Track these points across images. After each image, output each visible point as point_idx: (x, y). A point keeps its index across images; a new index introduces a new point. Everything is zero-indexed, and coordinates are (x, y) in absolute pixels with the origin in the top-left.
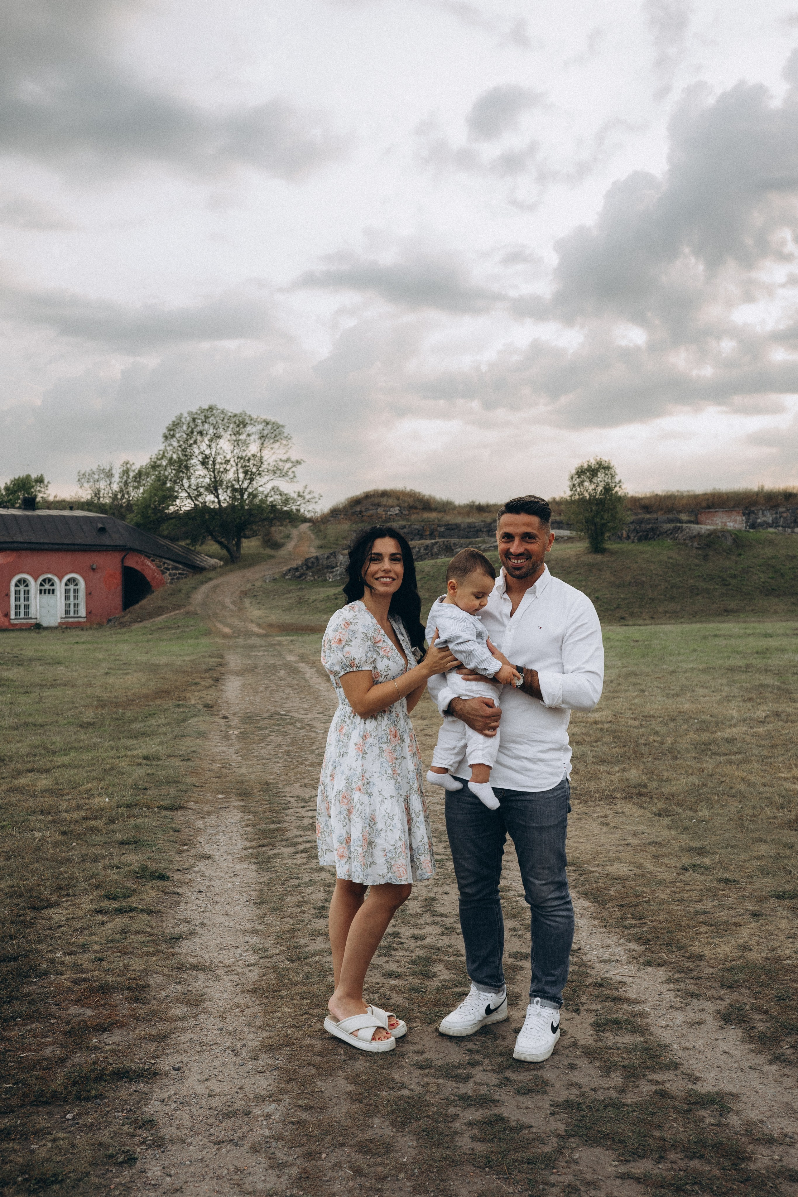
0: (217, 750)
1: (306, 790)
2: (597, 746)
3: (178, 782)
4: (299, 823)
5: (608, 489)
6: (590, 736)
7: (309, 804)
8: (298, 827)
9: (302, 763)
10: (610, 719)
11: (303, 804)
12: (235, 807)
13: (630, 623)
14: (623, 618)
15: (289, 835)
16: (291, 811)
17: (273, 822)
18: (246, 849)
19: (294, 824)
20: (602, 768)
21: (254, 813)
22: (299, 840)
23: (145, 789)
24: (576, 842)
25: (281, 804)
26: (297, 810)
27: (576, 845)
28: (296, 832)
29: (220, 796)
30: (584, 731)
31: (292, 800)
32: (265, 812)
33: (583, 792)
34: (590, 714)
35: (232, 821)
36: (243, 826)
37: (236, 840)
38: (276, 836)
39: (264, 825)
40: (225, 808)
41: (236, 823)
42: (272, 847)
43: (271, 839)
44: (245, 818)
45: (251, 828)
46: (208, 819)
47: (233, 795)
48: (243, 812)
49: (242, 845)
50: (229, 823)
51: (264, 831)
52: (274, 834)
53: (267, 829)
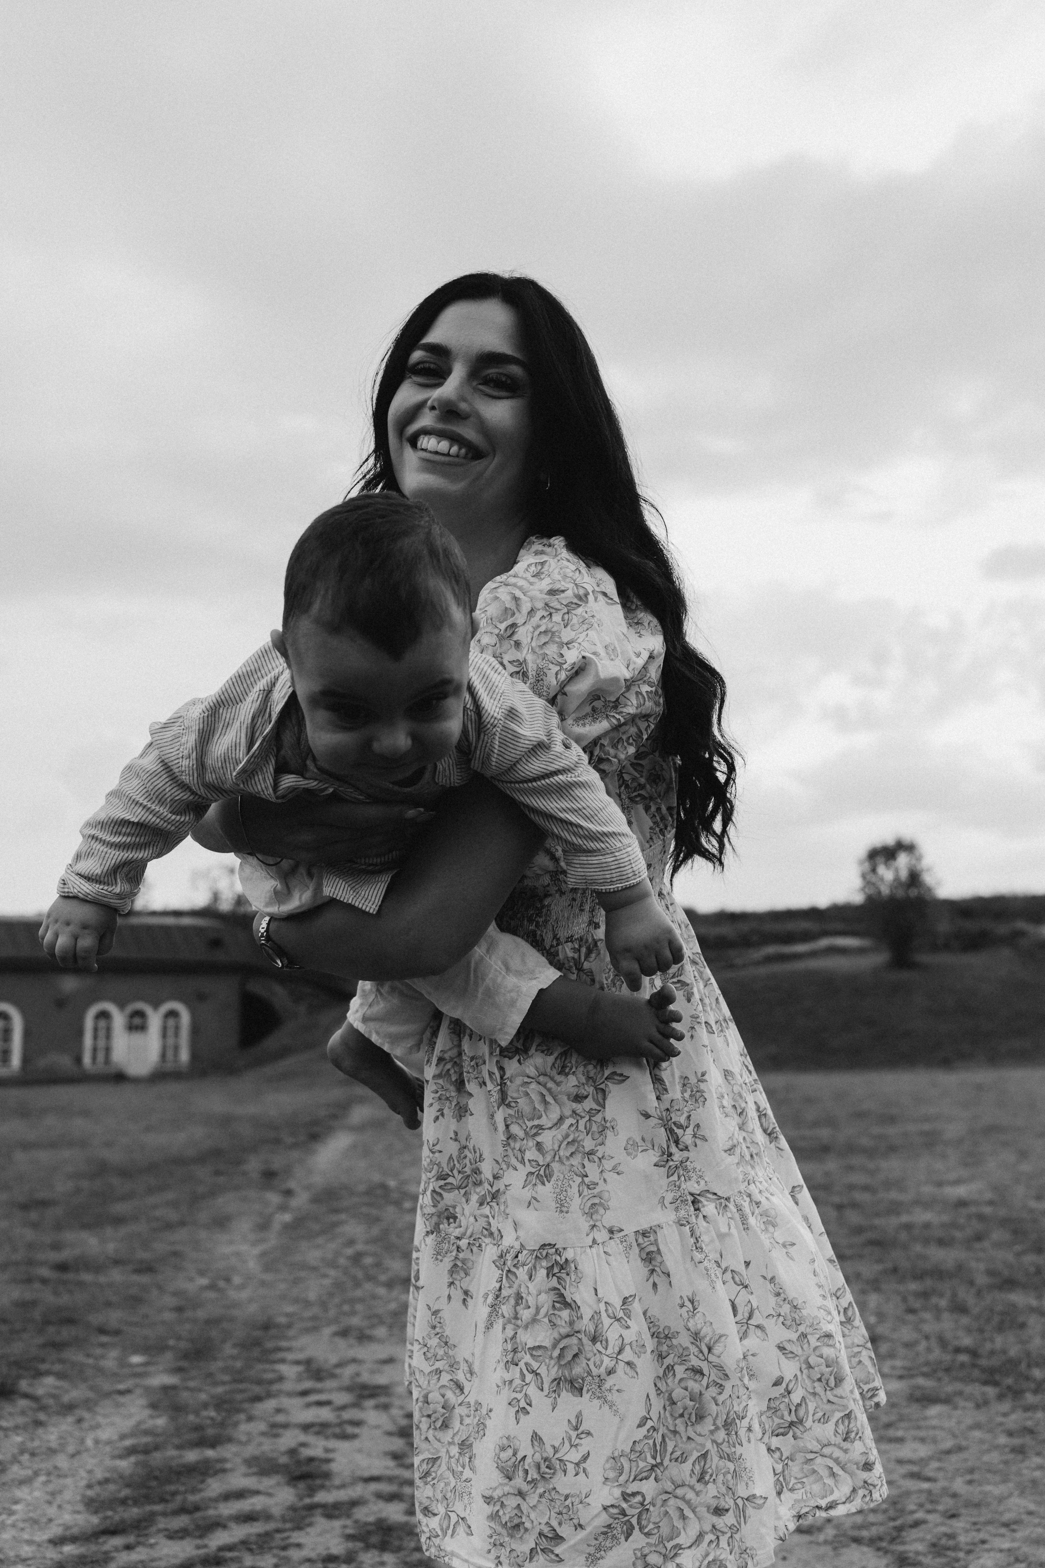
0: (227, 1250)
1: (341, 1343)
2: (983, 1250)
3: (69, 1321)
4: (267, 1446)
5: (914, 876)
6: (959, 1227)
7: (329, 1384)
8: (250, 1462)
9: (370, 1278)
11: (308, 1384)
12: (148, 1390)
15: (214, 1487)
16: (270, 1404)
17: (202, 1443)
19: (250, 1451)
21: (177, 1409)
22: (228, 1509)
25: (259, 1382)
26: (286, 1402)
28: (238, 1480)
29: (136, 1359)
30: (945, 1218)
31: (289, 1371)
32: (205, 1406)
33: (995, 1362)
35: (105, 1434)
36: (116, 1452)
37: (60, 1507)
38: (174, 1494)
39: (171, 1452)
40: (121, 1393)
41: (109, 1442)
42: (139, 1536)
43: (154, 1503)
44: (143, 1427)
45: (133, 1459)
46: (54, 1425)
47: (169, 1356)
48: (153, 1406)
49: (64, 1525)
50: (89, 1442)
51: (157, 1473)
52: (172, 1488)
53: (171, 1468)
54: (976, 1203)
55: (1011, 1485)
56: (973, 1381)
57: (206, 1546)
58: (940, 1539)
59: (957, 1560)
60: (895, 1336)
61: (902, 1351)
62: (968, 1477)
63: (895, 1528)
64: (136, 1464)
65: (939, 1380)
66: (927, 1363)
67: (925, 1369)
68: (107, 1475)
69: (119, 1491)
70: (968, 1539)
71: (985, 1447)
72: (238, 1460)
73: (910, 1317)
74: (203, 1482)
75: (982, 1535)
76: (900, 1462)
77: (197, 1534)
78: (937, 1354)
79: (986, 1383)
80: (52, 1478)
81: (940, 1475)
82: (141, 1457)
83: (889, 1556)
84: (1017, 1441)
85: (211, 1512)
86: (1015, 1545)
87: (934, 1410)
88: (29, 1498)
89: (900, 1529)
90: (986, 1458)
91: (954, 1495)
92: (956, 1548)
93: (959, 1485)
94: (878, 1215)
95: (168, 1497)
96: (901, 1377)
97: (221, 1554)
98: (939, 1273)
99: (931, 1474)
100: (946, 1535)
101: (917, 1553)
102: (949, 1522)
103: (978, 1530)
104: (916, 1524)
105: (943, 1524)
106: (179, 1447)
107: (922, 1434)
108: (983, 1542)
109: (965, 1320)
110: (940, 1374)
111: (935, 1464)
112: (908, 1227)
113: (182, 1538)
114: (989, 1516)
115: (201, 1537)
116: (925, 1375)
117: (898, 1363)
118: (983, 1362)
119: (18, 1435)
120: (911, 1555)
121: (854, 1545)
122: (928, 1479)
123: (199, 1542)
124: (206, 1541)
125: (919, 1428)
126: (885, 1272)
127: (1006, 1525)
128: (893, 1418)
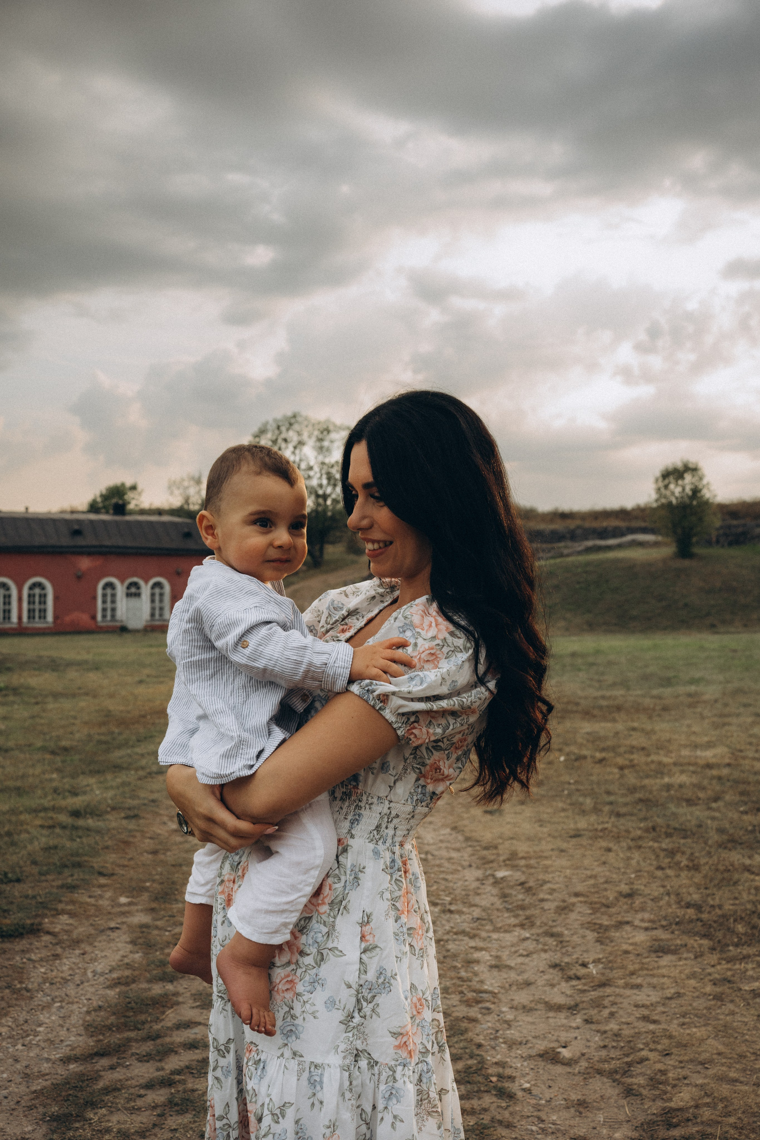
2: (718, 810)
3: (79, 865)
5: (696, 491)
6: (703, 789)
10: (727, 761)
12: (130, 927)
13: (722, 630)
14: (713, 626)
15: (171, 1017)
17: (164, 977)
18: (66, 1060)
20: (736, 857)
21: (149, 946)
22: (179, 1037)
23: (18, 880)
24: (722, 1079)
27: (725, 1090)
29: (123, 900)
30: (694, 780)
34: (699, 753)
35: (99, 967)
36: (108, 983)
37: (68, 1030)
38: (143, 1023)
39: (144, 985)
40: (112, 929)
41: (102, 974)
42: (118, 1058)
43: (130, 1030)
44: (126, 960)
45: (118, 990)
46: (67, 958)
47: (145, 896)
48: (133, 942)
49: (70, 1045)
50: (90, 975)
51: (133, 1004)
52: (142, 1017)
53: (142, 1000)
54: (718, 766)
55: (710, 1028)
56: (696, 934)
57: (163, 1069)
58: (656, 1074)
59: (665, 1093)
60: (647, 891)
61: (650, 903)
62: (682, 1020)
63: (627, 1063)
64: (119, 994)
65: (673, 933)
66: (665, 918)
67: (664, 923)
68: (100, 1003)
69: (108, 1018)
70: (675, 1076)
71: (697, 994)
72: (188, 994)
73: (659, 873)
74: (163, 1013)
75: (685, 1072)
76: (637, 1006)
77: (157, 1058)
78: (674, 909)
79: (704, 936)
80: (64, 1004)
81: (663, 1018)
82: (124, 988)
83: (621, 1086)
84: (718, 990)
85: (168, 1040)
86: (706, 1081)
87: (667, 960)
88: (47, 1021)
89: (629, 1064)
90: (695, 1004)
91: (670, 1037)
92: (665, 1083)
93: (674, 1028)
94: (648, 776)
95: (139, 1026)
96: (646, 929)
97: (172, 1077)
98: (684, 832)
99: (656, 1018)
100: (660, 1071)
101: (639, 1085)
102: (663, 1059)
103: (682, 1068)
104: (642, 1061)
105: (660, 1062)
106: (149, 981)
107: (655, 981)
108: (685, 1078)
109: (698, 878)
110: (674, 926)
111: (660, 1009)
112: (668, 787)
113: (148, 1061)
114: (692, 1056)
115: (160, 1061)
116: (663, 927)
117: (646, 916)
118: (705, 916)
119: (42, 966)
120: (635, 1087)
121: (598, 1076)
122: (654, 1022)
123: (159, 1064)
124: (163, 1064)
125: (653, 976)
126: (647, 830)
127: (702, 1063)
128: (637, 966)
